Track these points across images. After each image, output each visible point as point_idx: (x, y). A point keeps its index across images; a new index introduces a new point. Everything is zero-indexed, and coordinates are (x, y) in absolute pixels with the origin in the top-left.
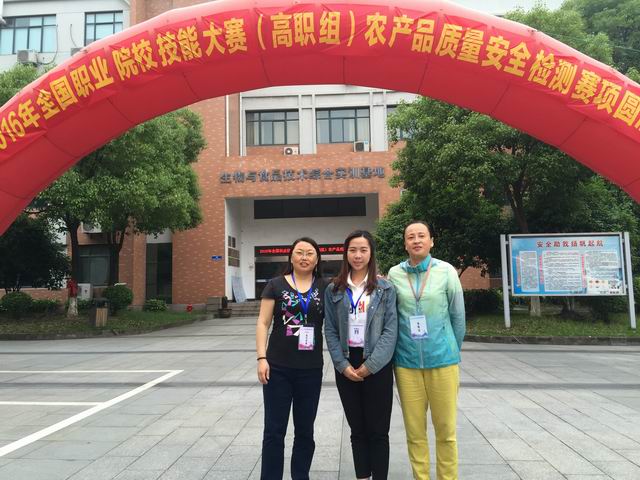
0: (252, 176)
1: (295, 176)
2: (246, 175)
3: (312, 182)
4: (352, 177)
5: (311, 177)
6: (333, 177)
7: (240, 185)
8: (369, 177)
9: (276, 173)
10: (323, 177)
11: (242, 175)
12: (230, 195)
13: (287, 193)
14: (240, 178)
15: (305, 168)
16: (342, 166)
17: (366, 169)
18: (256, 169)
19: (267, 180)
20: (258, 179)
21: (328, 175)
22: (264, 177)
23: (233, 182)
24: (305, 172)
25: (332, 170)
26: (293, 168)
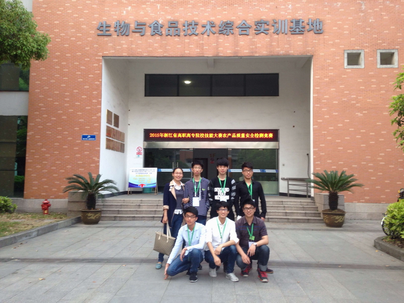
0: (140, 28)
1: (200, 30)
2: (133, 26)
3: (222, 38)
4: (277, 32)
5: (221, 32)
6: (252, 31)
7: (123, 40)
8: (301, 33)
9: (173, 25)
10: (237, 31)
11: (127, 26)
12: (110, 52)
13: (187, 53)
14: (123, 29)
15: (212, 19)
16: (264, 17)
17: (298, 22)
18: (145, 19)
19: (161, 35)
20: (149, 32)
21: (244, 29)
22: (157, 30)
23: (115, 36)
24: (212, 25)
25: (251, 22)
26: (196, 19)
